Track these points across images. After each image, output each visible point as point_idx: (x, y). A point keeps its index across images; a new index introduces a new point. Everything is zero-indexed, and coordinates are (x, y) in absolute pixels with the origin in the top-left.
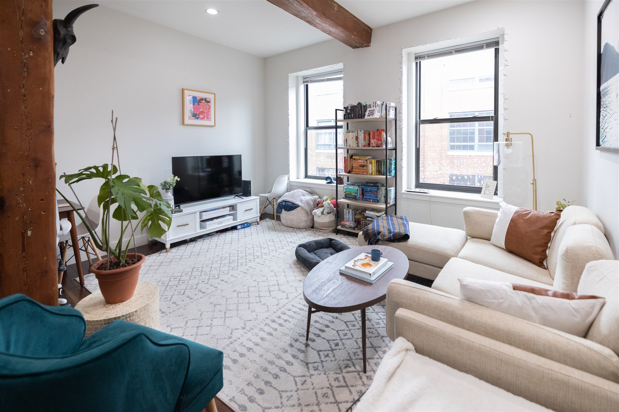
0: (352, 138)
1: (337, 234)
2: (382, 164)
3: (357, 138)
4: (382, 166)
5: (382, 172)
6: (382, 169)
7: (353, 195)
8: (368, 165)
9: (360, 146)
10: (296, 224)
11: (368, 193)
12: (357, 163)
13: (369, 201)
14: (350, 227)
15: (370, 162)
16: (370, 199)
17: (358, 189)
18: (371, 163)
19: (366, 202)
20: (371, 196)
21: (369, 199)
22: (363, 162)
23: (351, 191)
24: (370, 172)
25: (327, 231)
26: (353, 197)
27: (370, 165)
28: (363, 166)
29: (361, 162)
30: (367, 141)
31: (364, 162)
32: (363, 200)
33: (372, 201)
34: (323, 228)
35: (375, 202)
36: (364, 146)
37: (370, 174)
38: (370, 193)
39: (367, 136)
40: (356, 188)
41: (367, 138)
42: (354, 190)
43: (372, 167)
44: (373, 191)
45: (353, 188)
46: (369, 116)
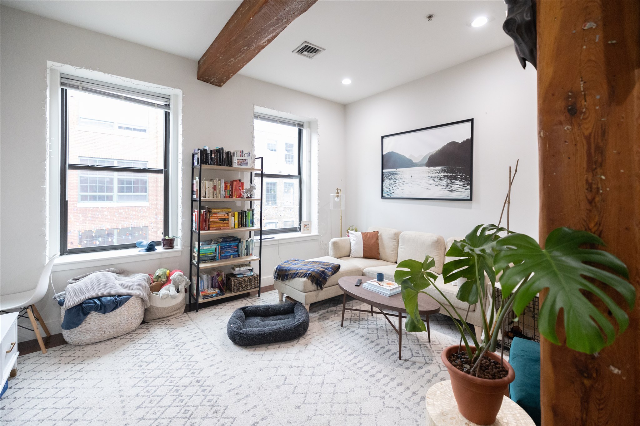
0: (209, 188)
1: (197, 311)
2: (244, 216)
3: (215, 188)
4: (244, 217)
5: (244, 224)
6: (244, 221)
7: (209, 256)
8: (230, 218)
9: (219, 197)
10: (126, 327)
11: (227, 250)
12: (216, 218)
13: (230, 258)
14: (217, 295)
15: (232, 214)
16: (230, 256)
17: (216, 248)
18: (234, 216)
19: (227, 259)
20: (229, 252)
21: (228, 256)
22: (223, 215)
23: (207, 252)
24: (233, 226)
25: (180, 314)
26: (211, 258)
27: (233, 218)
28: (225, 220)
29: (221, 215)
30: (229, 192)
31: (225, 215)
32: (221, 259)
33: (232, 257)
34: (173, 313)
35: (236, 257)
36: (225, 197)
37: (232, 228)
38: (229, 249)
39: (229, 187)
40: (214, 246)
41: (228, 188)
42: (211, 249)
43: (234, 220)
44: (233, 246)
45: (210, 247)
46: (241, 165)
